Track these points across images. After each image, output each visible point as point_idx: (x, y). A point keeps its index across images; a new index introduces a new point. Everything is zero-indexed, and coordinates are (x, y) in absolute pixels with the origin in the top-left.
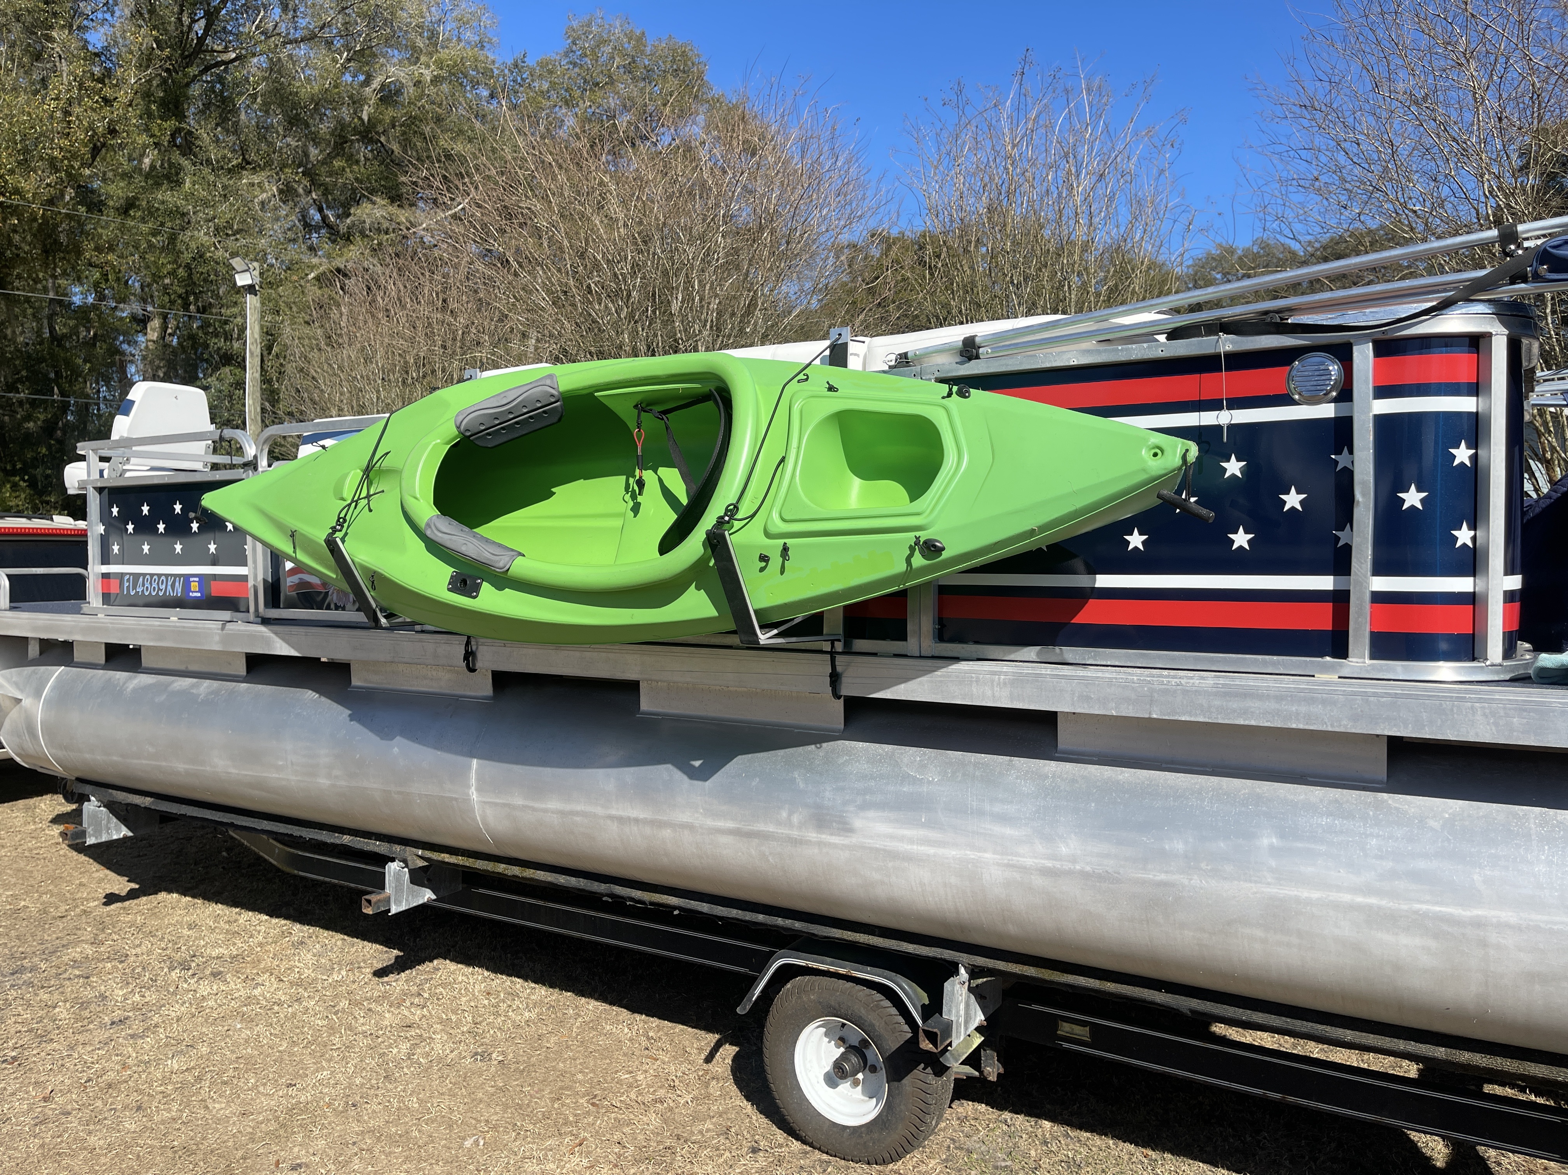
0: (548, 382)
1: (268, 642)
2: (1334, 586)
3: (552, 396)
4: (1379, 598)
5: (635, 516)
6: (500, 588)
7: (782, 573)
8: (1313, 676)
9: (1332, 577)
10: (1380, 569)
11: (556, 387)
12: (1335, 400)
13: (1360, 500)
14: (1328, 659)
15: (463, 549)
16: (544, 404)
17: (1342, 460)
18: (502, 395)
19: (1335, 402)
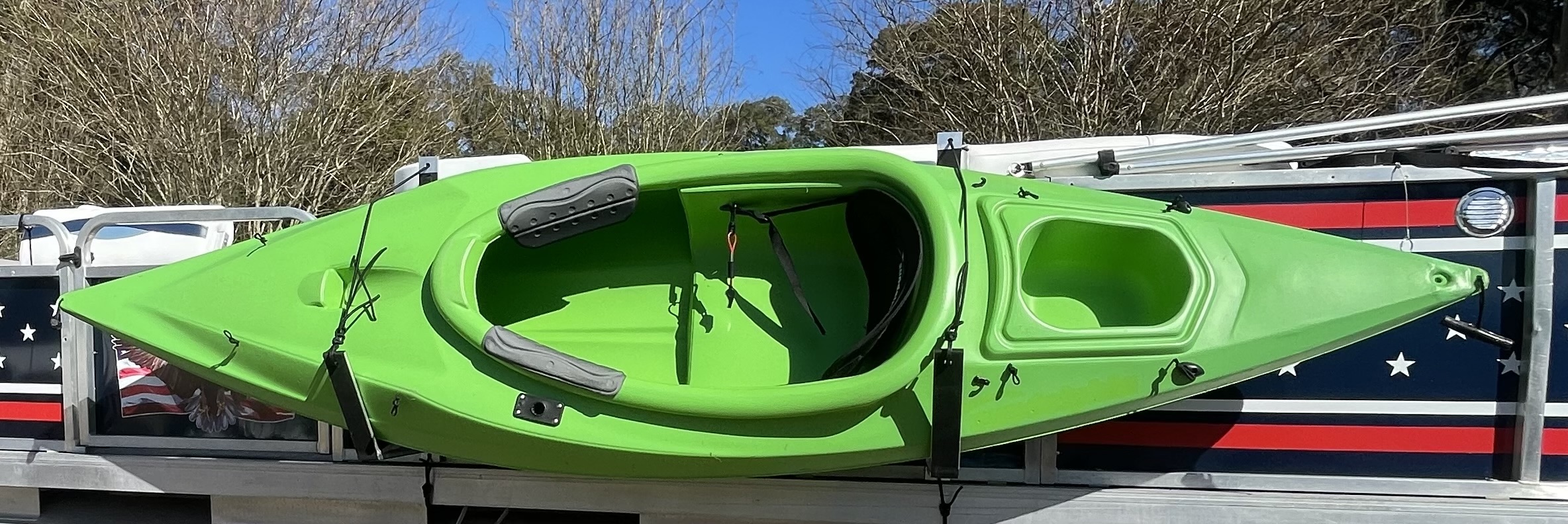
0: (624, 173)
1: (101, 474)
2: (1497, 411)
3: (630, 190)
4: (1550, 422)
5: (708, 331)
6: (591, 413)
7: (998, 398)
8: (1484, 498)
9: (1495, 403)
10: (1556, 395)
11: (635, 180)
12: (1505, 234)
13: (1540, 329)
15: (548, 368)
16: (616, 199)
18: (564, 186)
19: (1504, 236)
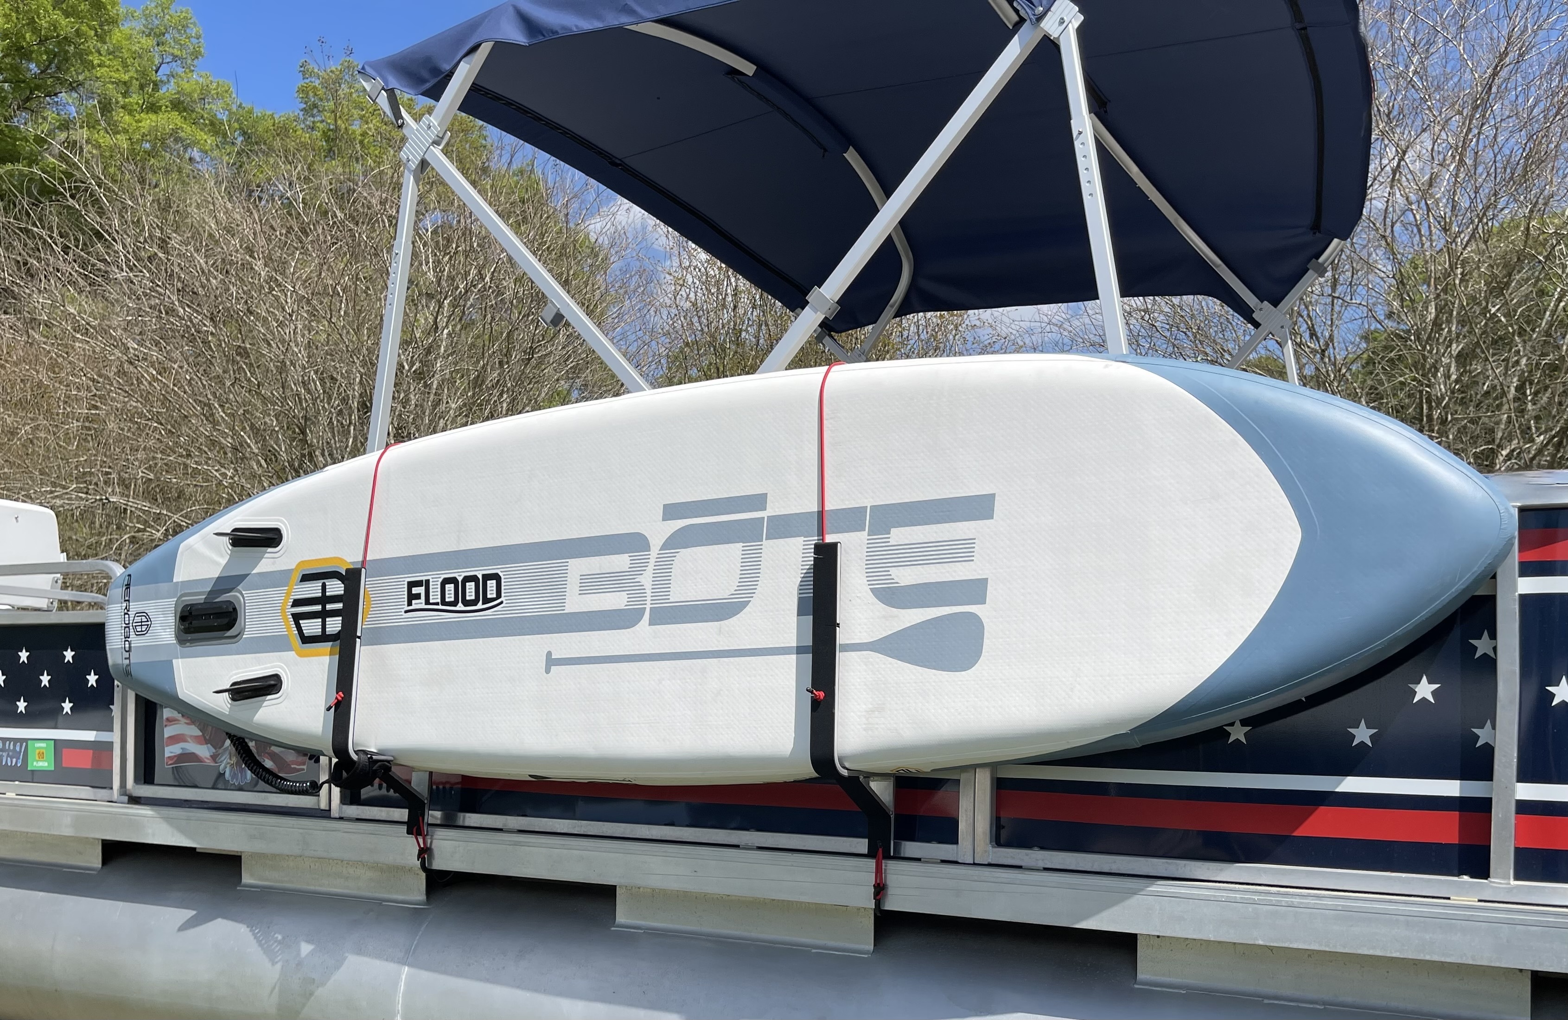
4: (1524, 807)
8: (1449, 898)
10: (1525, 775)
14: (1466, 878)
17: (1482, 646)
